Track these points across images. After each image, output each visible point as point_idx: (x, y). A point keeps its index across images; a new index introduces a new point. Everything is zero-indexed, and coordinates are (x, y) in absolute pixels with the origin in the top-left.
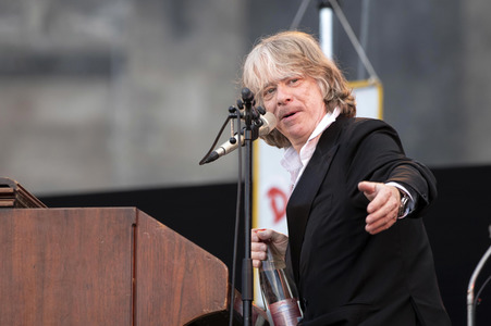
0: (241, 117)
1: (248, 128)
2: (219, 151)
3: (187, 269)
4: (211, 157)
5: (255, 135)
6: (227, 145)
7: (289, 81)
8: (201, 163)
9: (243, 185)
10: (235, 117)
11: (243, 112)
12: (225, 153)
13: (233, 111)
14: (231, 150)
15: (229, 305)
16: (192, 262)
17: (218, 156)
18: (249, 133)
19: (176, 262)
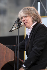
0: (17, 23)
1: (19, 25)
2: (13, 30)
3: (6, 53)
4: (11, 31)
5: (20, 27)
6: (14, 29)
7: (25, 17)
8: (9, 32)
9: (17, 36)
10: (16, 23)
11: (18, 22)
12: (14, 30)
13: (15, 22)
14: (15, 29)
15: (14, 60)
16: (7, 51)
17: (12, 31)
18: (19, 26)
19: (4, 51)
